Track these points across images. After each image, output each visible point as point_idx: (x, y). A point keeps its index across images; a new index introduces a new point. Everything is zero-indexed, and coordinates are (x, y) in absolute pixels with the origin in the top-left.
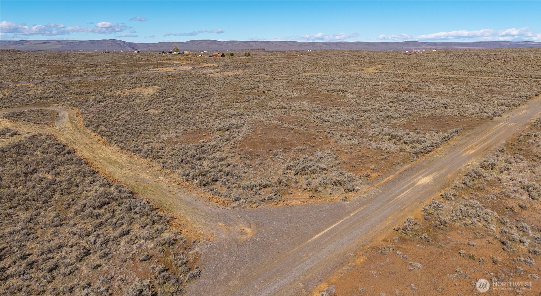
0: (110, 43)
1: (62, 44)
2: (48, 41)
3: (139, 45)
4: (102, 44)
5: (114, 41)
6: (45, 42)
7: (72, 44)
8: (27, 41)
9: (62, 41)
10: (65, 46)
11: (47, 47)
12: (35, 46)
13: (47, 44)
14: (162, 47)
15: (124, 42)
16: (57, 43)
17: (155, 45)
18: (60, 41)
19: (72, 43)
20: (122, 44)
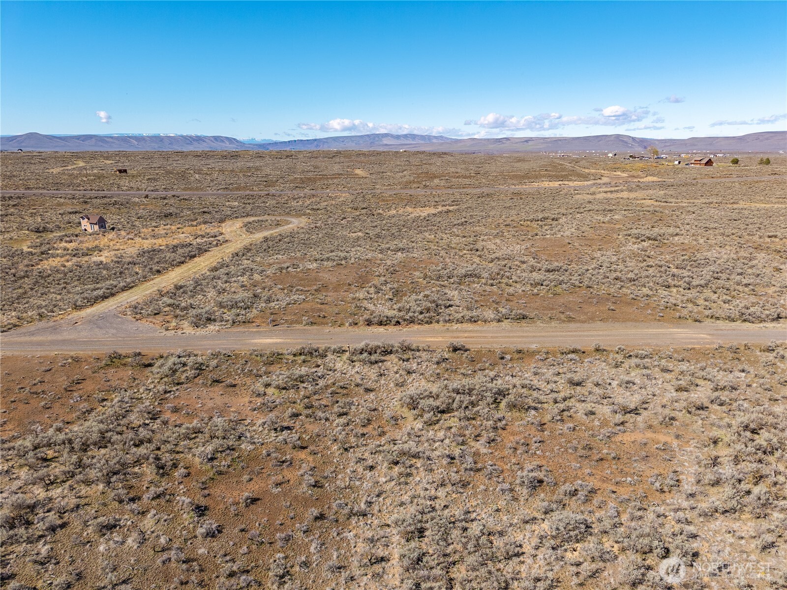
0: (612, 141)
1: (547, 143)
2: (531, 138)
3: (657, 142)
4: (600, 142)
5: (618, 137)
6: (528, 140)
7: (560, 142)
8: (507, 139)
9: (548, 138)
10: (550, 145)
11: (529, 147)
12: (515, 145)
13: (530, 143)
14: (695, 145)
15: (633, 139)
16: (542, 141)
17: (682, 142)
18: (546, 138)
19: (560, 140)
20: (630, 141)
